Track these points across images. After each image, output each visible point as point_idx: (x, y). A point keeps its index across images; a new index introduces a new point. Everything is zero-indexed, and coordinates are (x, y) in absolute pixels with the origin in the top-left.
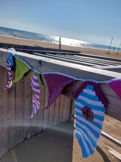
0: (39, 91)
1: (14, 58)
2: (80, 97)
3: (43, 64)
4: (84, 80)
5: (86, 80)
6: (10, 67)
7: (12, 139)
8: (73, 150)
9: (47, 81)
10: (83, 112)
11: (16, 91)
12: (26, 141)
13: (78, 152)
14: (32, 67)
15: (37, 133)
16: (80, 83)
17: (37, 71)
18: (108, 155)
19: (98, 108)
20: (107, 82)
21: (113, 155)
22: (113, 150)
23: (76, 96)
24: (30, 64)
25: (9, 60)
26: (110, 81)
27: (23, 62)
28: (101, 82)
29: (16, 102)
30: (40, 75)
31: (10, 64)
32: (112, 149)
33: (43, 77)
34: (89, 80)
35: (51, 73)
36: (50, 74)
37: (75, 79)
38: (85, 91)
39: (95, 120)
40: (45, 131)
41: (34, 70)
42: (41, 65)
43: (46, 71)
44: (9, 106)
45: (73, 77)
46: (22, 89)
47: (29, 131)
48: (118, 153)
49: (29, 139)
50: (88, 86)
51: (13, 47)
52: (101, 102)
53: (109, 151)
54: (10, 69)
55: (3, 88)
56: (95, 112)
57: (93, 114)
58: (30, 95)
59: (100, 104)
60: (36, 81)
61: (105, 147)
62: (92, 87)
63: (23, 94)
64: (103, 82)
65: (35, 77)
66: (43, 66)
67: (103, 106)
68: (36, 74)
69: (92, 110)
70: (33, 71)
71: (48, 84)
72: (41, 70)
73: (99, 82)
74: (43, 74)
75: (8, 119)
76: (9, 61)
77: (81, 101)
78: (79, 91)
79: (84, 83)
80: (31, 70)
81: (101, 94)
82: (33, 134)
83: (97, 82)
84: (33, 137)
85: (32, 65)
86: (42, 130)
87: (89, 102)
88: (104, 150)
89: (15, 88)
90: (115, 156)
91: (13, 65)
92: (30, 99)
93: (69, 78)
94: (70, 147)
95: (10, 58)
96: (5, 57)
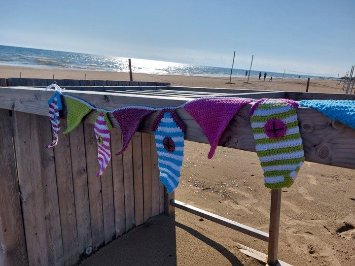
0: (107, 136)
1: (62, 97)
2: (160, 129)
3: (110, 99)
4: (161, 109)
5: (163, 108)
6: (56, 111)
7: (56, 258)
8: (178, 260)
9: (118, 120)
10: (164, 144)
11: (57, 164)
12: (85, 261)
13: (186, 260)
14: (94, 106)
15: (104, 242)
16: (158, 114)
17: (103, 110)
18: (239, 257)
19: (177, 135)
20: (182, 106)
21: (248, 256)
22: (248, 248)
23: (155, 128)
24: (91, 102)
25: (54, 102)
26: (184, 105)
27: (78, 101)
28: (177, 108)
29: (58, 186)
30: (108, 114)
31: (56, 107)
32: (246, 247)
33: (112, 116)
34: (166, 108)
35: (123, 108)
36: (121, 110)
37: (152, 109)
38: (164, 120)
39: (177, 149)
40: (119, 236)
41: (98, 110)
42: (108, 101)
43: (116, 107)
44: (45, 193)
45: (150, 108)
46: (68, 159)
47: (88, 240)
48: (258, 252)
49: (91, 255)
50: (166, 114)
51: (55, 83)
52: (179, 127)
53: (241, 250)
54: (57, 114)
55: (47, 147)
56: (175, 139)
57: (173, 142)
58: (84, 170)
59: (178, 130)
60: (103, 123)
61: (234, 247)
62: (169, 114)
63: (70, 169)
64: (178, 107)
65: (101, 118)
66: (111, 102)
67: (181, 131)
68: (101, 115)
69: (172, 139)
70: (96, 111)
71: (120, 124)
72: (107, 108)
73: (175, 108)
74: (112, 112)
75: (46, 218)
76: (53, 104)
77: (161, 133)
78: (158, 122)
79: (162, 111)
80: (92, 110)
81: (178, 118)
82: (98, 245)
83: (173, 108)
84: (98, 250)
85: (93, 103)
86: (115, 235)
87: (169, 130)
88: (232, 251)
89: (54, 157)
90: (252, 257)
91: (61, 108)
92: (85, 176)
93: (145, 111)
94: (170, 256)
95: (56, 99)
96: (43, 99)
